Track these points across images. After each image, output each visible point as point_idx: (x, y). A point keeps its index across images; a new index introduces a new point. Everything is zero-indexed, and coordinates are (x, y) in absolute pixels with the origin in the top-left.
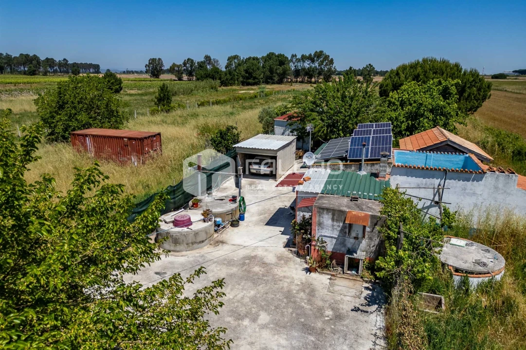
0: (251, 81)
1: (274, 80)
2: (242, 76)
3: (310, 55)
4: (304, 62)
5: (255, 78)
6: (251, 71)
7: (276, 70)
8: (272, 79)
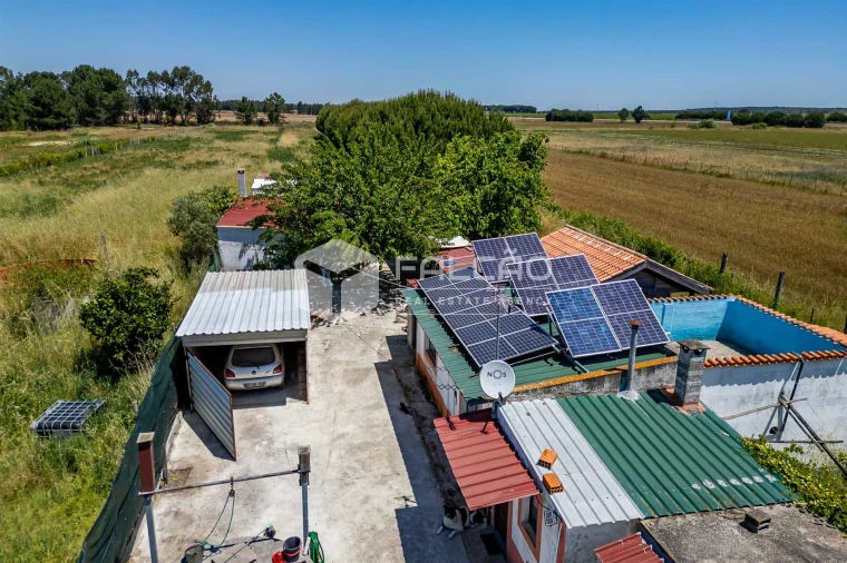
0: (50, 120)
1: (99, 118)
2: (27, 111)
3: (165, 73)
4: (154, 85)
5: (58, 115)
6: (47, 100)
7: (101, 99)
8: (94, 117)
